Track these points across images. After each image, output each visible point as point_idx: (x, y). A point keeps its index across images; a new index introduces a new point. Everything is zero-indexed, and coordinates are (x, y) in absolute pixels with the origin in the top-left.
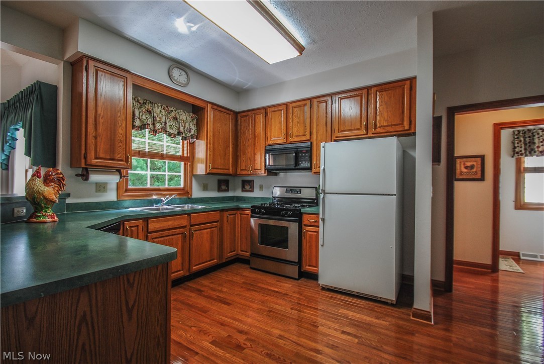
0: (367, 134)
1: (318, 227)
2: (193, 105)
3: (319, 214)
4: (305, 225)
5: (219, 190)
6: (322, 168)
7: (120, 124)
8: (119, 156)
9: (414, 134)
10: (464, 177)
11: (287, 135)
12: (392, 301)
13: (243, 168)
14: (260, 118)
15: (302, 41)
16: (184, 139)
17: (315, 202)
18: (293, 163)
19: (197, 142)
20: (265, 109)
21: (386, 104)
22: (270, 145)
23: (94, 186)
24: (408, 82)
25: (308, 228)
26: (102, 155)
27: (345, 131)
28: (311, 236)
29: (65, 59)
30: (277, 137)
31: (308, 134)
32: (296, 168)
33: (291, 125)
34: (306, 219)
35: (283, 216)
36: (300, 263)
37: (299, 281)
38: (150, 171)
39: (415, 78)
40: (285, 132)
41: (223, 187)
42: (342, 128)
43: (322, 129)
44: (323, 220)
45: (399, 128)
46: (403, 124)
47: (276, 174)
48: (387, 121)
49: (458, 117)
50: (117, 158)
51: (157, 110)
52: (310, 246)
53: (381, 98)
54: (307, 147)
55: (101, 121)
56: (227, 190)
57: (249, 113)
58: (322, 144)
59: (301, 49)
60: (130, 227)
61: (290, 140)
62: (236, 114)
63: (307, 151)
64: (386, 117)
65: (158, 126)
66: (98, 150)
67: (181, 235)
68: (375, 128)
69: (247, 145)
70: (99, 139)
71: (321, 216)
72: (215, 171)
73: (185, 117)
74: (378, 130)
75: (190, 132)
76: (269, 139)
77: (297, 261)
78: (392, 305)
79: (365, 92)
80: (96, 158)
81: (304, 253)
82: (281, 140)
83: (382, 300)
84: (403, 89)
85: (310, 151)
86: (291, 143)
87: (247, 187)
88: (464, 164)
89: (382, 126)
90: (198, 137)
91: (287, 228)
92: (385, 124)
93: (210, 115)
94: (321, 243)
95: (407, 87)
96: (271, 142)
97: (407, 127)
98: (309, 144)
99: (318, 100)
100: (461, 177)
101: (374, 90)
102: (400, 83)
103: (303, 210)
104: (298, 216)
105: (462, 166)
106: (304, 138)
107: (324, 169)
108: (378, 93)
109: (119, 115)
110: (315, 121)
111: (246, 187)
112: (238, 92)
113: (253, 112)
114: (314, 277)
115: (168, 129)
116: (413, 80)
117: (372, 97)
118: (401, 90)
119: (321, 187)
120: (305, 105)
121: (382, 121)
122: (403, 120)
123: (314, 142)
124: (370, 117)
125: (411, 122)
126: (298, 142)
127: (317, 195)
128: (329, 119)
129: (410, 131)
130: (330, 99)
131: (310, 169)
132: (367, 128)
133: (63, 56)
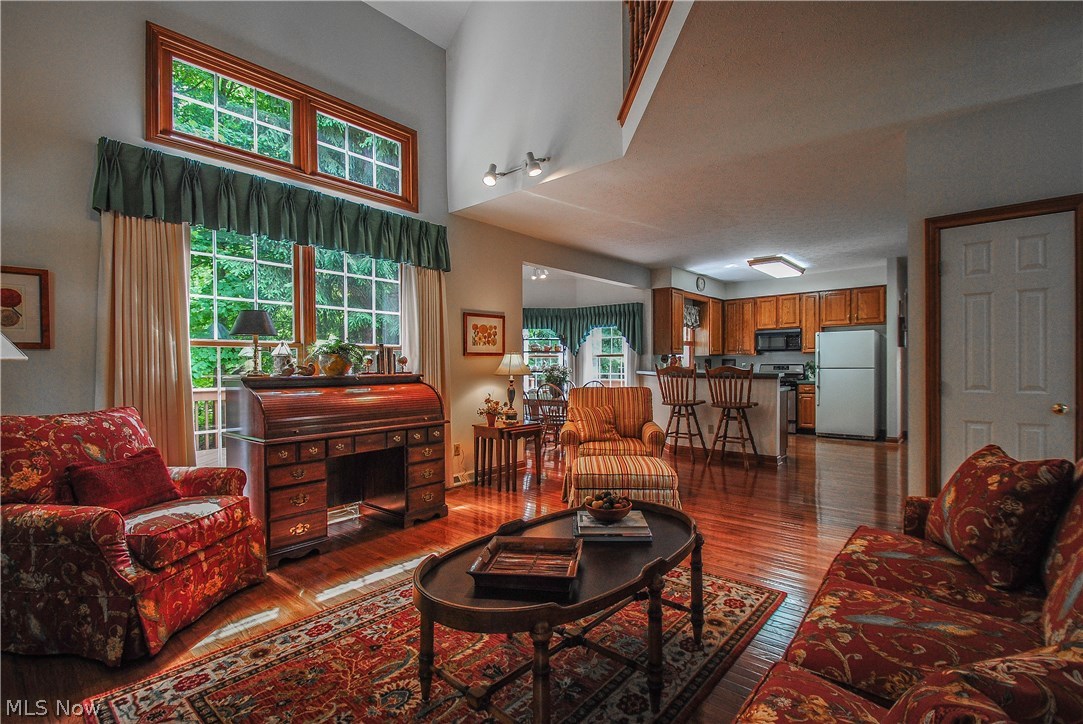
1: (814, 393)
2: (694, 301)
3: (814, 384)
4: (801, 393)
6: (817, 350)
11: (777, 321)
12: (872, 437)
13: (731, 348)
14: (749, 308)
15: (803, 265)
16: (694, 328)
17: (804, 376)
18: (784, 345)
19: (698, 329)
20: (754, 299)
21: (866, 302)
22: (760, 330)
24: (882, 288)
25: (803, 395)
27: (831, 321)
28: (806, 401)
29: (654, 288)
30: (767, 324)
31: (797, 322)
32: (787, 348)
33: (781, 313)
34: (801, 388)
36: (796, 422)
37: (797, 435)
40: (775, 320)
42: (829, 318)
43: (811, 318)
44: (818, 387)
45: (876, 321)
46: (878, 317)
47: (761, 354)
48: (866, 314)
52: (806, 409)
53: (862, 298)
54: (797, 333)
57: (737, 302)
58: (817, 334)
59: (801, 270)
61: (780, 326)
62: (723, 301)
63: (797, 336)
64: (865, 312)
66: (675, 344)
68: (857, 320)
71: (817, 384)
72: (715, 353)
73: (694, 311)
74: (859, 322)
75: (696, 322)
76: (758, 325)
77: (795, 419)
78: (872, 440)
79: (848, 292)
80: (675, 349)
81: (800, 414)
82: (771, 326)
83: (865, 438)
84: (879, 293)
85: (799, 336)
86: (781, 329)
89: (862, 319)
90: (700, 326)
92: (865, 317)
93: (711, 312)
94: (817, 403)
95: (881, 292)
96: (761, 328)
97: (881, 320)
98: (799, 330)
99: (808, 295)
101: (855, 291)
102: (876, 289)
103: (798, 382)
106: (795, 325)
107: (819, 351)
108: (859, 294)
110: (804, 312)
112: (726, 284)
113: (742, 301)
114: (812, 431)
116: (885, 286)
117: (854, 296)
118: (877, 293)
119: (817, 364)
120: (794, 299)
121: (863, 315)
122: (879, 315)
123: (804, 330)
124: (853, 311)
125: (885, 317)
126: (788, 328)
127: (804, 370)
128: (817, 311)
129: (884, 322)
130: (817, 294)
131: (800, 350)
132: (850, 319)
133: (651, 285)
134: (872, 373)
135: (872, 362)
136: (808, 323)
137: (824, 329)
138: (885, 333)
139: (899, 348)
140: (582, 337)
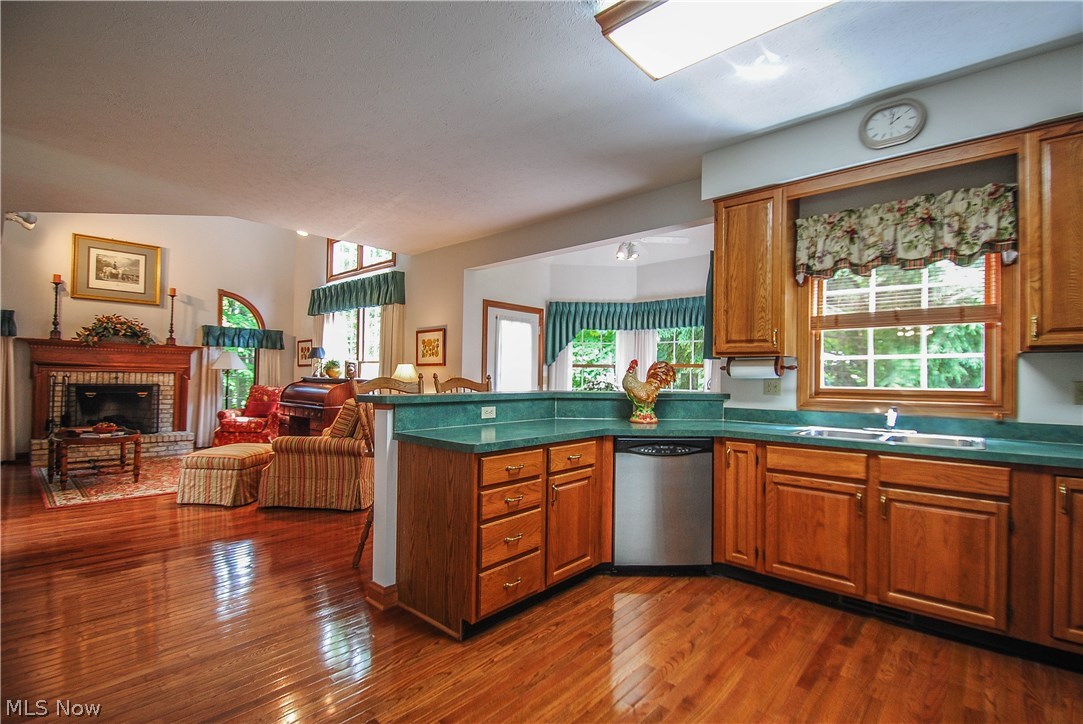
7: (762, 281)
8: (760, 334)
23: (762, 383)
26: (734, 337)
38: (875, 354)
50: (756, 338)
55: (734, 284)
60: (735, 451)
66: (730, 329)
67: (846, 497)
70: (730, 313)
80: (728, 342)
109: (760, 266)
115: (901, 253)
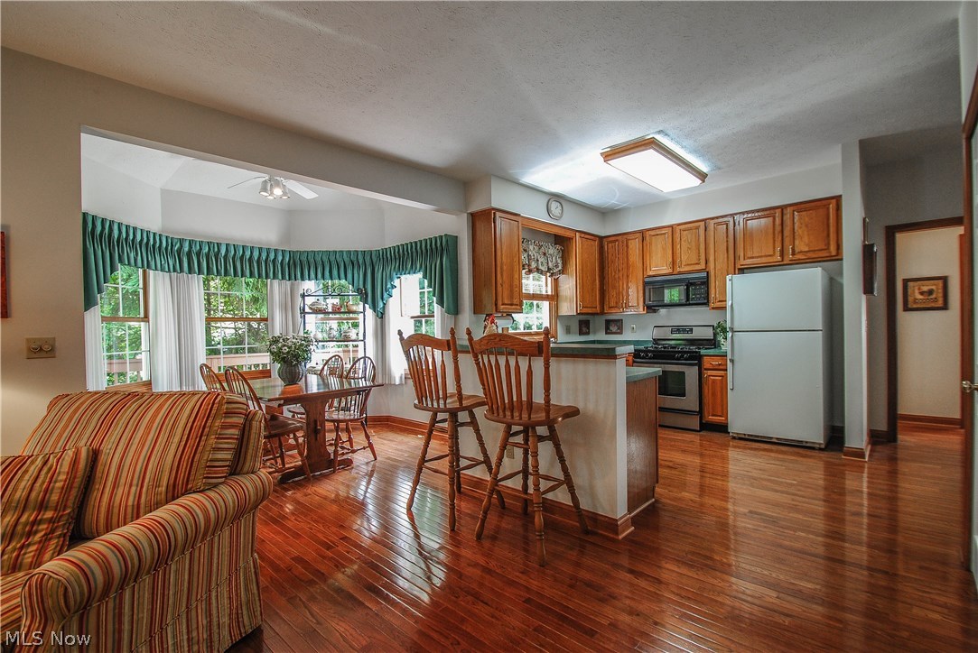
0: (782, 261)
1: (726, 370)
3: (726, 356)
4: (706, 369)
5: (581, 333)
6: (729, 303)
7: (516, 269)
8: (516, 301)
9: (842, 259)
10: (919, 306)
11: (674, 264)
12: (820, 444)
13: (612, 304)
14: (635, 245)
15: (704, 168)
16: (552, 275)
17: (713, 343)
18: (683, 297)
19: (562, 277)
20: (642, 232)
21: (807, 226)
22: (650, 276)
24: (834, 201)
25: (710, 372)
26: (506, 301)
27: (753, 258)
28: (714, 381)
30: (659, 266)
31: (703, 262)
32: (688, 301)
33: (678, 251)
34: (707, 362)
35: (678, 359)
36: (701, 413)
37: (701, 433)
39: (840, 196)
40: (670, 260)
41: (584, 329)
42: (749, 254)
43: (722, 256)
44: (732, 361)
45: (825, 254)
46: (828, 248)
47: (655, 311)
48: (807, 245)
49: (899, 237)
50: (514, 303)
51: (531, 247)
52: (714, 394)
53: (800, 219)
54: (703, 278)
55: (505, 268)
56: (588, 333)
57: (619, 238)
58: (728, 277)
59: (702, 176)
61: (678, 270)
62: (601, 238)
63: (703, 283)
64: (807, 241)
65: (533, 265)
66: (504, 296)
68: (793, 254)
69: (617, 276)
71: (729, 357)
72: (585, 310)
73: (553, 250)
74: (797, 257)
75: (557, 266)
76: (648, 270)
77: (698, 410)
78: (820, 449)
79: (778, 213)
80: (503, 304)
81: (705, 401)
82: (665, 269)
83: (808, 445)
84: (828, 209)
85: (706, 282)
86: (680, 273)
87: (614, 329)
88: (919, 289)
89: (801, 252)
90: (563, 272)
91: (684, 373)
92: (807, 249)
93: (578, 246)
94: (730, 386)
95: (832, 207)
96: (651, 273)
97: (834, 253)
98: (705, 274)
99: (716, 221)
100: (915, 306)
101: (789, 209)
102: (824, 202)
103: (703, 352)
104: (697, 359)
105: (917, 291)
106: (699, 267)
107: (732, 304)
108: (796, 213)
109: (515, 260)
110: (712, 246)
111: (611, 328)
112: (604, 213)
113: (625, 236)
114: (722, 428)
115: (540, 267)
116: (838, 198)
117: (787, 217)
118: (826, 211)
119: (728, 325)
120: (698, 228)
121: (801, 246)
122: (828, 244)
123: (712, 273)
124: (787, 241)
125: (839, 247)
126: (689, 272)
127: (715, 335)
128: (731, 244)
129: (838, 257)
130: (731, 220)
131: (706, 304)
132: (782, 255)
133: (467, 209)
134: (818, 339)
135: (818, 322)
136: (718, 262)
137: (742, 271)
138: (841, 274)
139: (864, 297)
140: (386, 291)
